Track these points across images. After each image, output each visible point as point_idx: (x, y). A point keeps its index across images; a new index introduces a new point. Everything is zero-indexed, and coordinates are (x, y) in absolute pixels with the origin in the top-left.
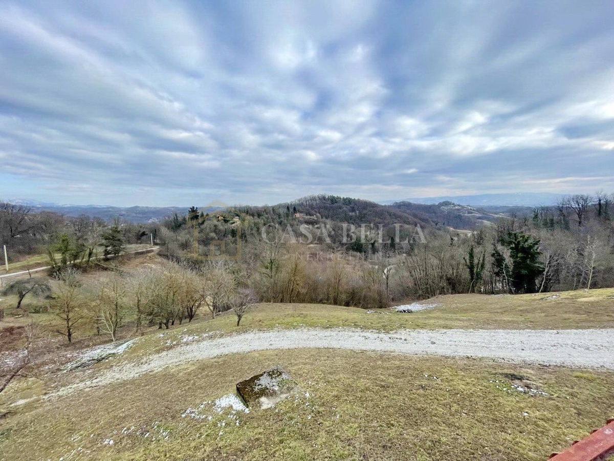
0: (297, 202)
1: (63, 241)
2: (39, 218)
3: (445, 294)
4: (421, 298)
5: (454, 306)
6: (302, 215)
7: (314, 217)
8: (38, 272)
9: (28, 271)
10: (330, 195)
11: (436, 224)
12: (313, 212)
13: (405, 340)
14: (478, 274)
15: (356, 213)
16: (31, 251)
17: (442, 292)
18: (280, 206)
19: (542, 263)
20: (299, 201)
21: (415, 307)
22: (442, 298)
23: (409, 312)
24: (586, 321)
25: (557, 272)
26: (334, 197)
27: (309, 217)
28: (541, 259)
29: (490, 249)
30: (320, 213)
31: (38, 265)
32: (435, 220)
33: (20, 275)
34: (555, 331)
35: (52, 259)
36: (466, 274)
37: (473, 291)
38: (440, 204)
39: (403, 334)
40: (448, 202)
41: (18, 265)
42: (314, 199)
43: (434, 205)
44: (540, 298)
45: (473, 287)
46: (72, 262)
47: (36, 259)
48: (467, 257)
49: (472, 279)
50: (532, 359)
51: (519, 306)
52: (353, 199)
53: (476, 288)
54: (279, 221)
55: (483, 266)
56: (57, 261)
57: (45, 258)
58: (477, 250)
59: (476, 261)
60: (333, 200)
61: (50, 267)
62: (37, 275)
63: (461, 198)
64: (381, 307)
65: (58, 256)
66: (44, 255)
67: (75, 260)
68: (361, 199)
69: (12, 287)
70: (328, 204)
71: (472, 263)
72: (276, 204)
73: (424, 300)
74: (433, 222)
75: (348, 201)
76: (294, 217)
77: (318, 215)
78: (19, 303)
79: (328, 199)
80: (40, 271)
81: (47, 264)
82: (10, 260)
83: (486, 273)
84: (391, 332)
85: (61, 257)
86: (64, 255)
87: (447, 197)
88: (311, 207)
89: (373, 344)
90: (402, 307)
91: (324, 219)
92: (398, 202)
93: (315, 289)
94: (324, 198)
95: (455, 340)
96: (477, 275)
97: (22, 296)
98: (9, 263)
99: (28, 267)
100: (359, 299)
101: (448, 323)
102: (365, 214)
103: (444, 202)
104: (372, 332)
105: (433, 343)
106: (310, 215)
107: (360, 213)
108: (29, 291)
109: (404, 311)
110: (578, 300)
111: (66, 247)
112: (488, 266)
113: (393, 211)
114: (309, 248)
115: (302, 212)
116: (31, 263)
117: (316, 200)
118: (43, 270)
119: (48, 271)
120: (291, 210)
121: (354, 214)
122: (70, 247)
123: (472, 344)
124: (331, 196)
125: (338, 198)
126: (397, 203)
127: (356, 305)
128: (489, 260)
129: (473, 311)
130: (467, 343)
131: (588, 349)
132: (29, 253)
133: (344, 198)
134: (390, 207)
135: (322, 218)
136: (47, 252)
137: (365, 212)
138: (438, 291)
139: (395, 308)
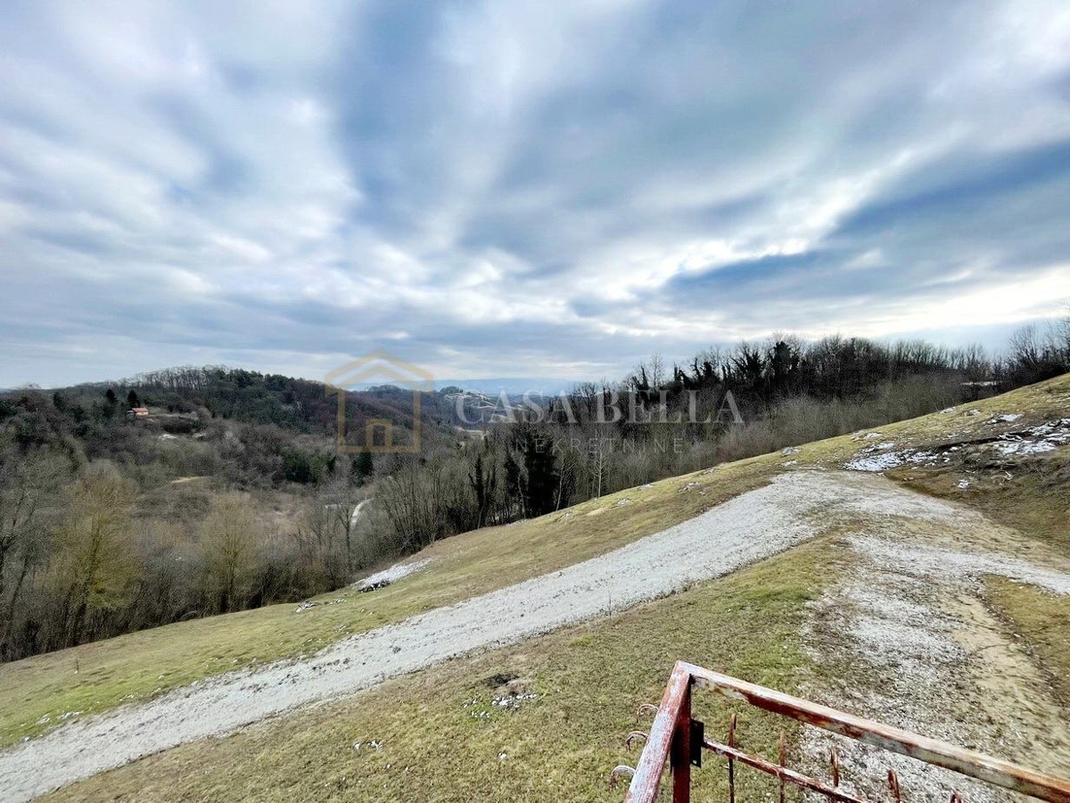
0: (143, 380)
3: (444, 538)
4: (408, 551)
5: (456, 555)
6: (155, 410)
7: (194, 416)
10: (234, 368)
11: (439, 423)
12: (189, 403)
13: (346, 661)
14: (489, 496)
15: (295, 405)
17: (440, 535)
18: (83, 390)
19: (557, 471)
20: (150, 377)
21: (395, 572)
22: (439, 545)
23: (383, 586)
24: (592, 544)
25: (572, 478)
26: (244, 374)
27: (176, 415)
28: (556, 465)
29: (501, 457)
30: (207, 406)
32: (437, 416)
34: (558, 573)
36: (472, 499)
37: (483, 525)
38: (443, 390)
39: (344, 649)
40: (455, 388)
42: (193, 375)
43: (435, 393)
44: (554, 519)
45: (483, 517)
48: (474, 474)
49: (481, 506)
50: (532, 627)
51: (533, 537)
52: (289, 377)
53: (487, 519)
54: (78, 426)
55: (493, 483)
58: (486, 461)
59: (485, 477)
60: (243, 379)
63: (470, 382)
64: (333, 589)
68: (307, 379)
70: (230, 388)
71: (480, 480)
72: (72, 385)
73: (412, 556)
74: (434, 419)
75: (278, 383)
76: (130, 416)
77: (204, 410)
79: (231, 376)
83: (500, 493)
84: (320, 653)
87: (453, 381)
88: (185, 392)
89: (273, 699)
90: (375, 578)
91: (219, 419)
92: (378, 386)
93: (162, 591)
94: (220, 374)
95: (433, 631)
96: (488, 498)
100: (286, 584)
101: (435, 594)
102: (316, 408)
103: (448, 389)
104: (277, 666)
105: (397, 650)
106: (181, 411)
107: (304, 405)
109: (376, 586)
110: (589, 514)
112: (501, 482)
113: (369, 401)
114: (175, 486)
115: (153, 405)
117: (198, 378)
120: (122, 399)
121: (290, 407)
123: (458, 630)
124: (236, 371)
125: (254, 375)
126: (375, 388)
127: (277, 599)
128: (502, 472)
129: (478, 558)
130: (452, 631)
131: (589, 589)
133: (268, 375)
134: (363, 394)
135: (214, 416)
137: (314, 403)
138: (434, 535)
139: (361, 584)
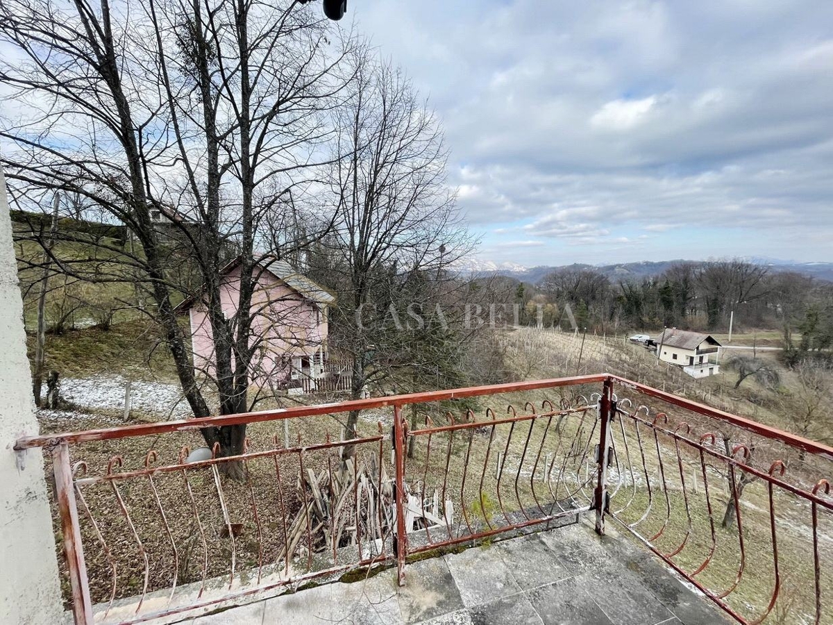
1: (810, 315)
2: (776, 282)
8: (766, 353)
9: (752, 348)
16: (759, 324)
31: (766, 343)
33: (744, 350)
35: (787, 339)
41: (742, 337)
46: (816, 350)
47: (763, 334)
56: (794, 344)
57: (778, 335)
61: (781, 349)
62: (763, 356)
65: (797, 337)
66: (776, 332)
67: (821, 347)
69: (734, 362)
78: (738, 383)
80: (767, 352)
81: (778, 344)
82: (734, 331)
85: (801, 339)
86: (807, 337)
97: (743, 377)
98: (732, 333)
99: (754, 343)
108: (752, 373)
111: (812, 327)
116: (758, 339)
118: (771, 351)
119: (778, 354)
122: (817, 327)
132: (757, 326)
136: (783, 328)
